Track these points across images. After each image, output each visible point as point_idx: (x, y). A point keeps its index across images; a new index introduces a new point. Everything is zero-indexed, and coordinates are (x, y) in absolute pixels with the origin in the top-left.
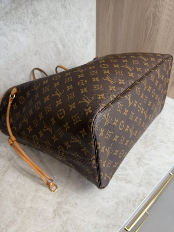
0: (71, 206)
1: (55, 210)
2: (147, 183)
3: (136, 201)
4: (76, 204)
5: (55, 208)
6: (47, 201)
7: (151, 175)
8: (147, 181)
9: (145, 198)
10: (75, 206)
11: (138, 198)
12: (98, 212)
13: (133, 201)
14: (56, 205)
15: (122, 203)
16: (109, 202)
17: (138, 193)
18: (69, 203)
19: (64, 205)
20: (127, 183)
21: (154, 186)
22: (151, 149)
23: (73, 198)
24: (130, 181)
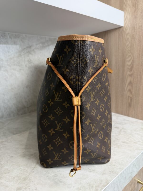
2: (110, 172)
3: (98, 186)
6: (7, 186)
7: (114, 165)
8: (110, 170)
9: (108, 184)
11: (101, 184)
13: (95, 186)
15: (84, 188)
17: (101, 180)
18: (29, 188)
20: (90, 172)
22: (115, 148)
23: (34, 184)
24: (94, 171)
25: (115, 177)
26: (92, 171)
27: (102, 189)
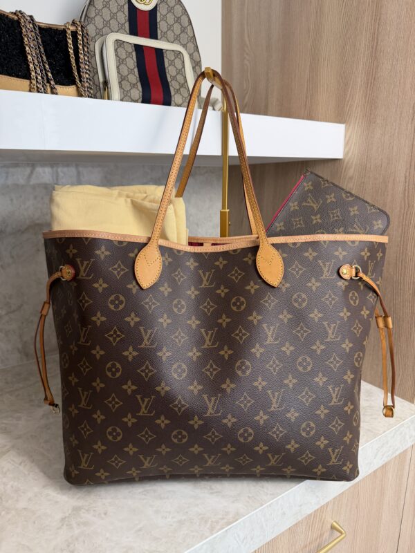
0: (95, 516)
1: (66, 517)
3: (217, 522)
4: (105, 514)
5: (67, 515)
6: (57, 502)
10: (103, 516)
11: (223, 519)
12: (140, 530)
13: (212, 521)
14: (70, 511)
15: (192, 522)
16: (166, 518)
17: (225, 512)
18: (94, 511)
19: (84, 513)
20: (212, 493)
21: (262, 505)
23: (104, 504)
24: (219, 492)
25: (256, 509)
26: (216, 492)
27: (223, 528)
